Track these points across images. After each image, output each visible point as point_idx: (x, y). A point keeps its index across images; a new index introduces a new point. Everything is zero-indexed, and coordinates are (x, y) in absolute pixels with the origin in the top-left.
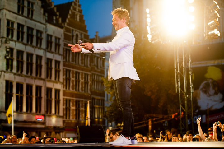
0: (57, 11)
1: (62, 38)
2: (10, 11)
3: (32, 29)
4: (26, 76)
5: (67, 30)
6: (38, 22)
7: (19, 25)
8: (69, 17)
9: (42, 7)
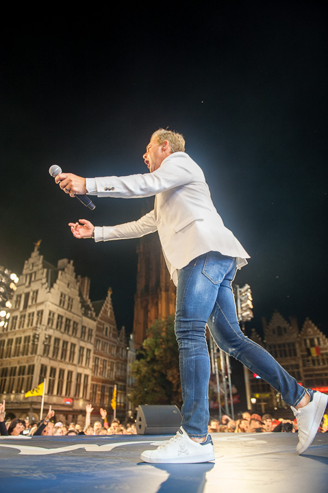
0: (93, 306)
1: (95, 330)
2: (53, 303)
3: (70, 320)
4: (60, 361)
5: (99, 323)
6: (76, 314)
7: (59, 316)
8: (101, 312)
9: (81, 302)
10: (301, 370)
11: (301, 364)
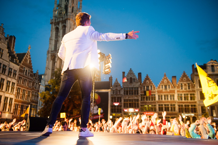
0: (17, 56)
1: (18, 71)
5: (22, 67)
6: (5, 60)
8: (23, 60)
9: (8, 52)
10: (139, 102)
11: (140, 99)
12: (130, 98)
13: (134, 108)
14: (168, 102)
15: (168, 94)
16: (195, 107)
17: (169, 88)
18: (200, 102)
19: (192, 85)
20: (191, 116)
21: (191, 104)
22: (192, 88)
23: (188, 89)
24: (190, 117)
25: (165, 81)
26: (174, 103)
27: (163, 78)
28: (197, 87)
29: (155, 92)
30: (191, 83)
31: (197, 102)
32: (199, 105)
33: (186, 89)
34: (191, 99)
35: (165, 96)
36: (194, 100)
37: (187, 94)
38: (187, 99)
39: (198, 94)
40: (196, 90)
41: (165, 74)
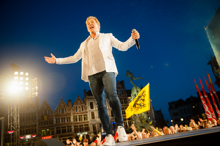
10: (37, 128)
11: (37, 125)
12: (26, 125)
13: (32, 135)
14: (65, 124)
15: (65, 117)
16: (88, 126)
17: (66, 111)
18: (91, 122)
19: (85, 107)
20: (85, 134)
21: (84, 124)
22: (85, 110)
23: (82, 111)
24: (84, 136)
25: (62, 104)
26: (70, 125)
27: (60, 102)
28: (89, 109)
29: (53, 116)
30: (84, 106)
31: (89, 122)
32: (91, 124)
33: (80, 111)
34: (85, 120)
35: (62, 119)
36: (87, 120)
37: (81, 116)
38: (82, 120)
39: (90, 115)
40: (88, 111)
41: (62, 98)
